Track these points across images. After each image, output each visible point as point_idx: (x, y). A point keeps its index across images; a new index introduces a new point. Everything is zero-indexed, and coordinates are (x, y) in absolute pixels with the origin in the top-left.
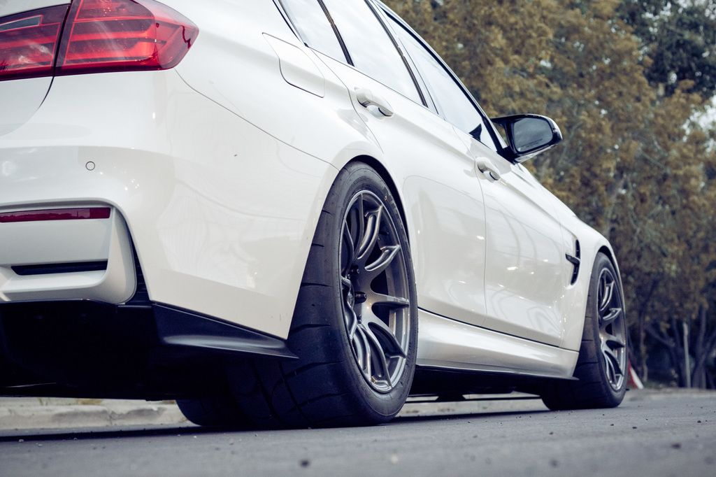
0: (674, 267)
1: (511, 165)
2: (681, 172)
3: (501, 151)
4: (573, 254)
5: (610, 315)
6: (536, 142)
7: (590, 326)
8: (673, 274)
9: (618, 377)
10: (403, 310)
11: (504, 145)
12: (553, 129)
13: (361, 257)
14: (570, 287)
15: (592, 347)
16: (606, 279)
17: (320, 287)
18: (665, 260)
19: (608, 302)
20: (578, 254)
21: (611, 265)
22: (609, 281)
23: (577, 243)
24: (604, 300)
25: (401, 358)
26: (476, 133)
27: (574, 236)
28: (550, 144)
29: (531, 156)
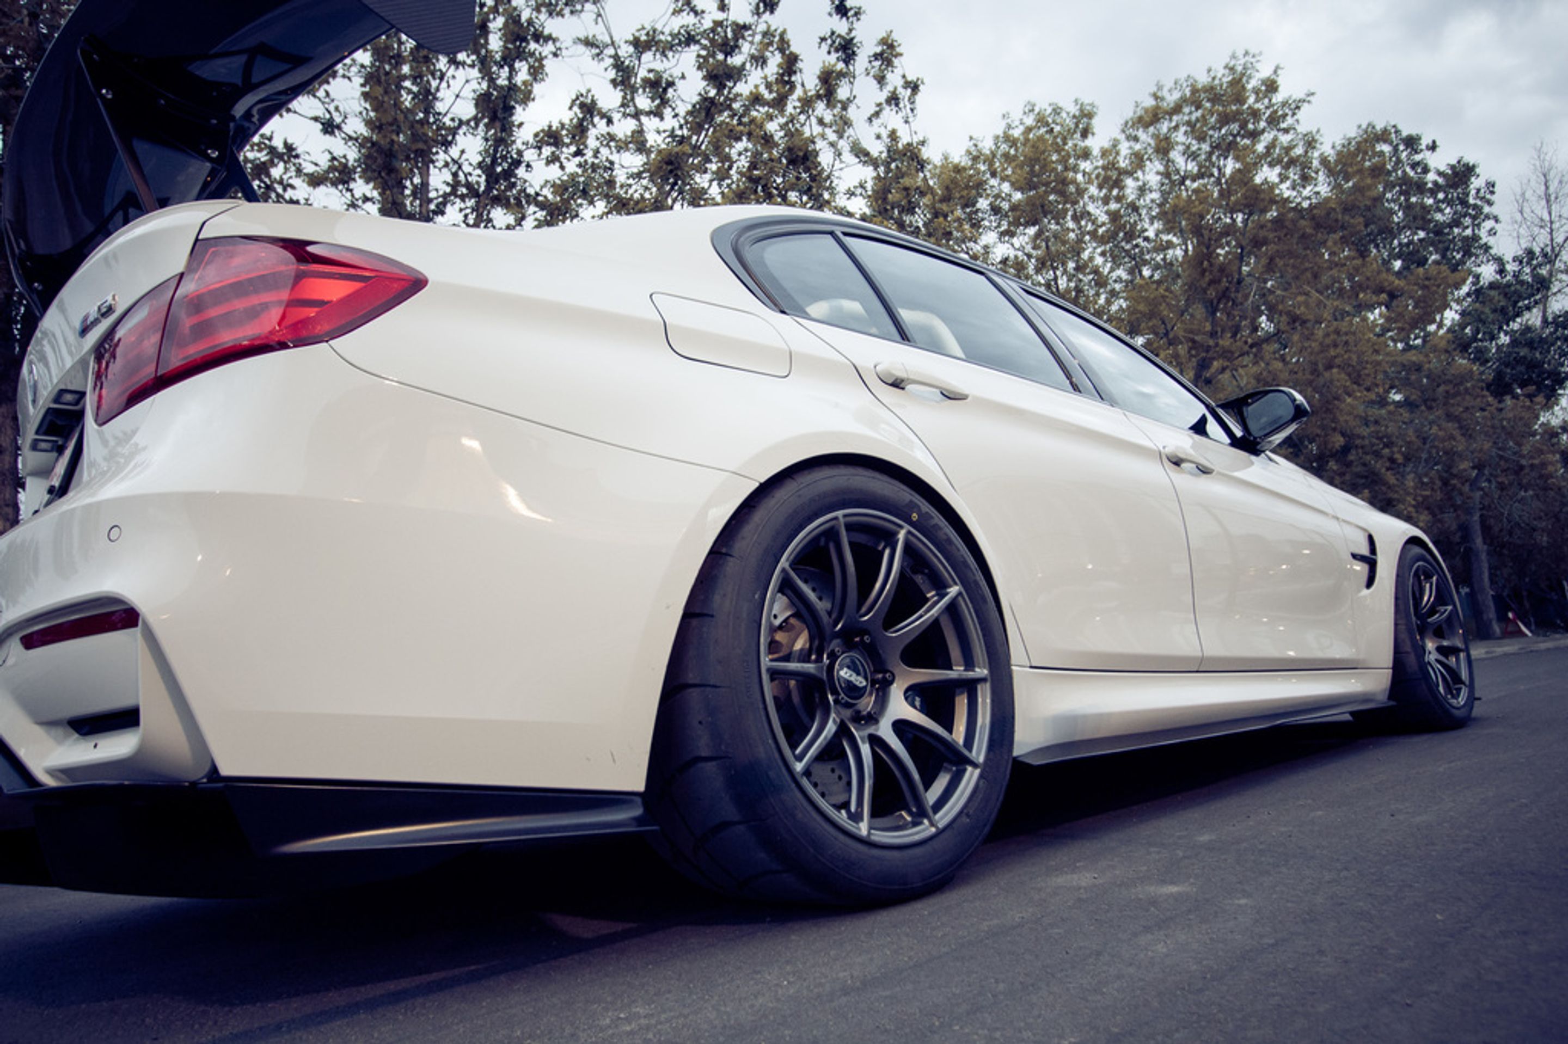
0: (1545, 538)
1: (1253, 458)
2: (1536, 462)
3: (1236, 443)
4: (1364, 550)
5: (1437, 615)
6: (1275, 422)
7: (1404, 636)
8: (1545, 544)
9: (1459, 690)
10: (979, 687)
11: (1239, 433)
12: (1294, 400)
13: (866, 618)
14: (1366, 592)
15: (1411, 660)
16: (1424, 574)
17: (708, 689)
18: (1535, 533)
19: (1432, 599)
20: (1373, 550)
21: (1428, 557)
22: (1428, 577)
23: (1371, 540)
24: (1426, 598)
25: (970, 769)
26: (1199, 428)
27: (1364, 530)
28: (1292, 420)
29: (1278, 438)
